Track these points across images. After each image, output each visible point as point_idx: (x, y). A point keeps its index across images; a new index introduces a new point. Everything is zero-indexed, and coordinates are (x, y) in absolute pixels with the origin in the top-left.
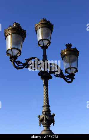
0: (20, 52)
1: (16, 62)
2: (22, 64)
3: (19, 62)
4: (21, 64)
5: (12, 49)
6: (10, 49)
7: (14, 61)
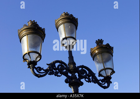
0: (40, 55)
1: (36, 69)
2: (44, 70)
3: (40, 69)
4: (42, 71)
5: (29, 53)
6: (27, 53)
7: (34, 68)
